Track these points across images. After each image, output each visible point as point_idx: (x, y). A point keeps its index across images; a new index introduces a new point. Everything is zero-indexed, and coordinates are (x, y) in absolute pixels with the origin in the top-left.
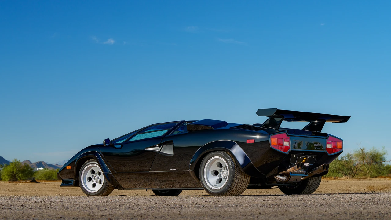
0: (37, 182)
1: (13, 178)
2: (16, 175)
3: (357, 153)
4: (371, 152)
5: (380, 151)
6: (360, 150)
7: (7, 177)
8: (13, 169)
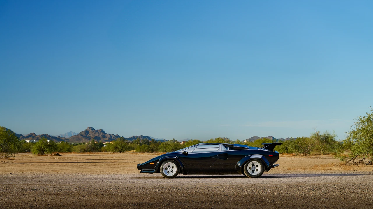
0: (60, 156)
1: (41, 152)
2: (44, 150)
3: (313, 135)
4: (324, 135)
5: (331, 134)
6: (315, 133)
7: (37, 151)
8: (42, 144)
